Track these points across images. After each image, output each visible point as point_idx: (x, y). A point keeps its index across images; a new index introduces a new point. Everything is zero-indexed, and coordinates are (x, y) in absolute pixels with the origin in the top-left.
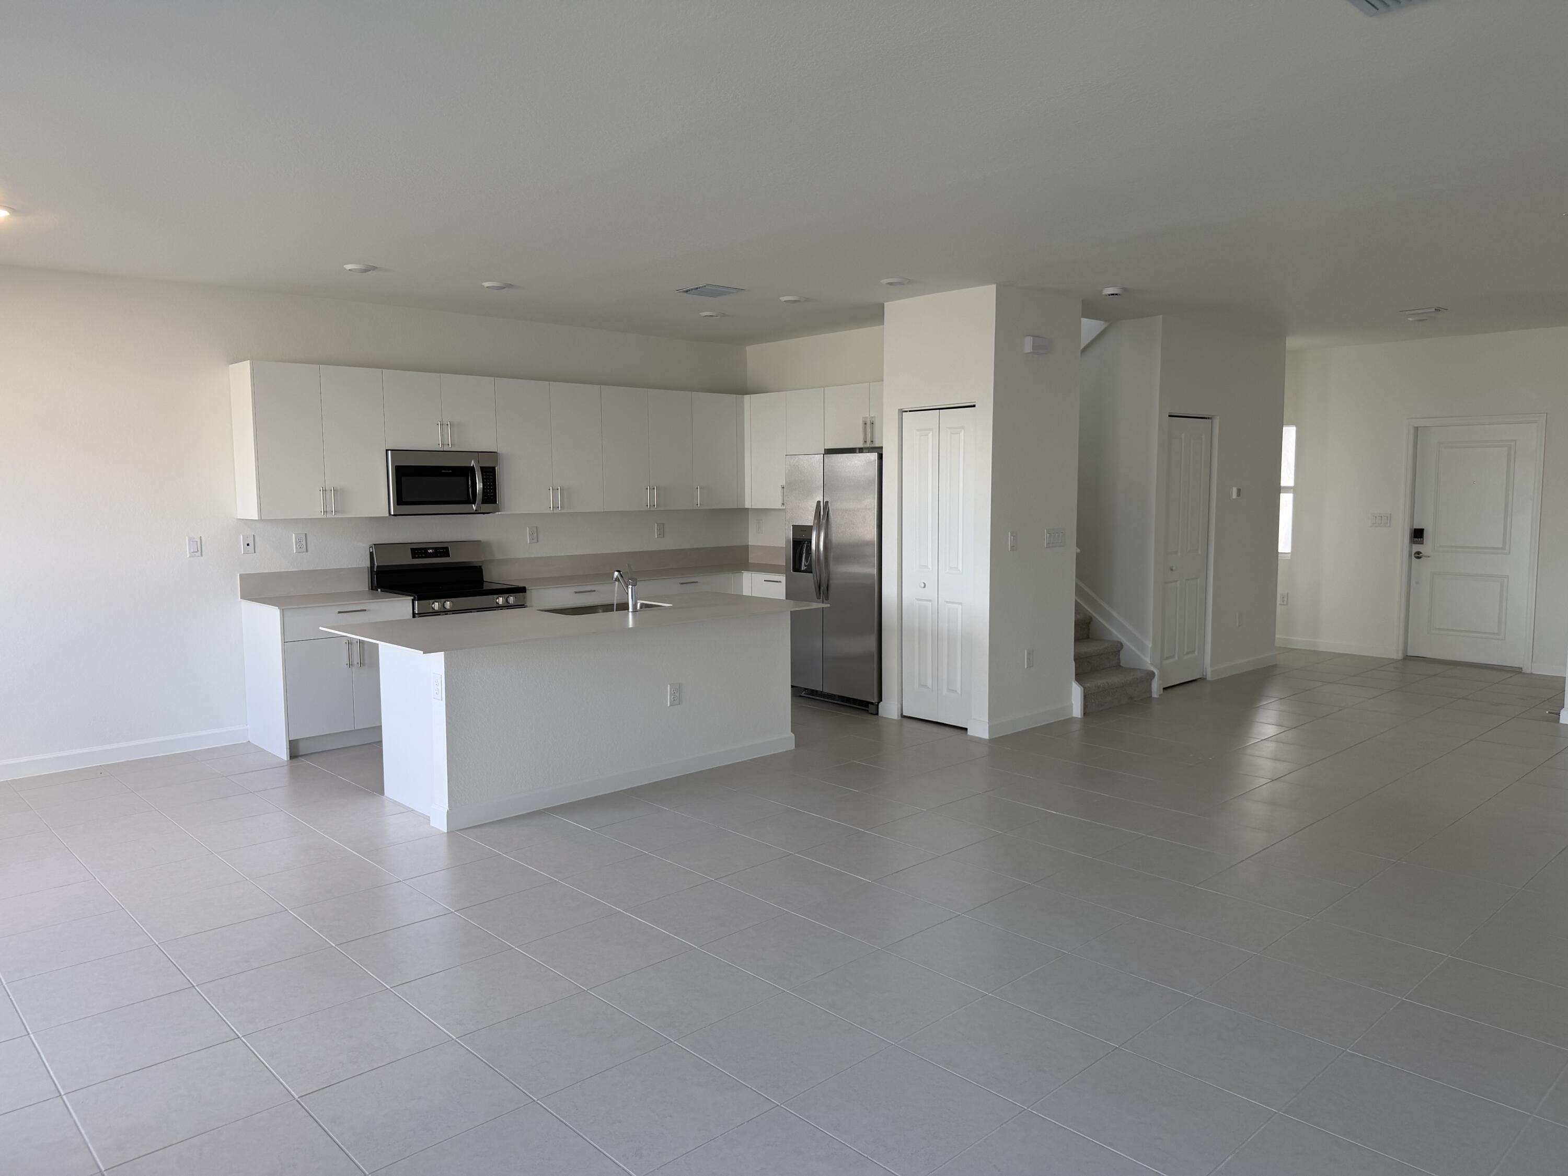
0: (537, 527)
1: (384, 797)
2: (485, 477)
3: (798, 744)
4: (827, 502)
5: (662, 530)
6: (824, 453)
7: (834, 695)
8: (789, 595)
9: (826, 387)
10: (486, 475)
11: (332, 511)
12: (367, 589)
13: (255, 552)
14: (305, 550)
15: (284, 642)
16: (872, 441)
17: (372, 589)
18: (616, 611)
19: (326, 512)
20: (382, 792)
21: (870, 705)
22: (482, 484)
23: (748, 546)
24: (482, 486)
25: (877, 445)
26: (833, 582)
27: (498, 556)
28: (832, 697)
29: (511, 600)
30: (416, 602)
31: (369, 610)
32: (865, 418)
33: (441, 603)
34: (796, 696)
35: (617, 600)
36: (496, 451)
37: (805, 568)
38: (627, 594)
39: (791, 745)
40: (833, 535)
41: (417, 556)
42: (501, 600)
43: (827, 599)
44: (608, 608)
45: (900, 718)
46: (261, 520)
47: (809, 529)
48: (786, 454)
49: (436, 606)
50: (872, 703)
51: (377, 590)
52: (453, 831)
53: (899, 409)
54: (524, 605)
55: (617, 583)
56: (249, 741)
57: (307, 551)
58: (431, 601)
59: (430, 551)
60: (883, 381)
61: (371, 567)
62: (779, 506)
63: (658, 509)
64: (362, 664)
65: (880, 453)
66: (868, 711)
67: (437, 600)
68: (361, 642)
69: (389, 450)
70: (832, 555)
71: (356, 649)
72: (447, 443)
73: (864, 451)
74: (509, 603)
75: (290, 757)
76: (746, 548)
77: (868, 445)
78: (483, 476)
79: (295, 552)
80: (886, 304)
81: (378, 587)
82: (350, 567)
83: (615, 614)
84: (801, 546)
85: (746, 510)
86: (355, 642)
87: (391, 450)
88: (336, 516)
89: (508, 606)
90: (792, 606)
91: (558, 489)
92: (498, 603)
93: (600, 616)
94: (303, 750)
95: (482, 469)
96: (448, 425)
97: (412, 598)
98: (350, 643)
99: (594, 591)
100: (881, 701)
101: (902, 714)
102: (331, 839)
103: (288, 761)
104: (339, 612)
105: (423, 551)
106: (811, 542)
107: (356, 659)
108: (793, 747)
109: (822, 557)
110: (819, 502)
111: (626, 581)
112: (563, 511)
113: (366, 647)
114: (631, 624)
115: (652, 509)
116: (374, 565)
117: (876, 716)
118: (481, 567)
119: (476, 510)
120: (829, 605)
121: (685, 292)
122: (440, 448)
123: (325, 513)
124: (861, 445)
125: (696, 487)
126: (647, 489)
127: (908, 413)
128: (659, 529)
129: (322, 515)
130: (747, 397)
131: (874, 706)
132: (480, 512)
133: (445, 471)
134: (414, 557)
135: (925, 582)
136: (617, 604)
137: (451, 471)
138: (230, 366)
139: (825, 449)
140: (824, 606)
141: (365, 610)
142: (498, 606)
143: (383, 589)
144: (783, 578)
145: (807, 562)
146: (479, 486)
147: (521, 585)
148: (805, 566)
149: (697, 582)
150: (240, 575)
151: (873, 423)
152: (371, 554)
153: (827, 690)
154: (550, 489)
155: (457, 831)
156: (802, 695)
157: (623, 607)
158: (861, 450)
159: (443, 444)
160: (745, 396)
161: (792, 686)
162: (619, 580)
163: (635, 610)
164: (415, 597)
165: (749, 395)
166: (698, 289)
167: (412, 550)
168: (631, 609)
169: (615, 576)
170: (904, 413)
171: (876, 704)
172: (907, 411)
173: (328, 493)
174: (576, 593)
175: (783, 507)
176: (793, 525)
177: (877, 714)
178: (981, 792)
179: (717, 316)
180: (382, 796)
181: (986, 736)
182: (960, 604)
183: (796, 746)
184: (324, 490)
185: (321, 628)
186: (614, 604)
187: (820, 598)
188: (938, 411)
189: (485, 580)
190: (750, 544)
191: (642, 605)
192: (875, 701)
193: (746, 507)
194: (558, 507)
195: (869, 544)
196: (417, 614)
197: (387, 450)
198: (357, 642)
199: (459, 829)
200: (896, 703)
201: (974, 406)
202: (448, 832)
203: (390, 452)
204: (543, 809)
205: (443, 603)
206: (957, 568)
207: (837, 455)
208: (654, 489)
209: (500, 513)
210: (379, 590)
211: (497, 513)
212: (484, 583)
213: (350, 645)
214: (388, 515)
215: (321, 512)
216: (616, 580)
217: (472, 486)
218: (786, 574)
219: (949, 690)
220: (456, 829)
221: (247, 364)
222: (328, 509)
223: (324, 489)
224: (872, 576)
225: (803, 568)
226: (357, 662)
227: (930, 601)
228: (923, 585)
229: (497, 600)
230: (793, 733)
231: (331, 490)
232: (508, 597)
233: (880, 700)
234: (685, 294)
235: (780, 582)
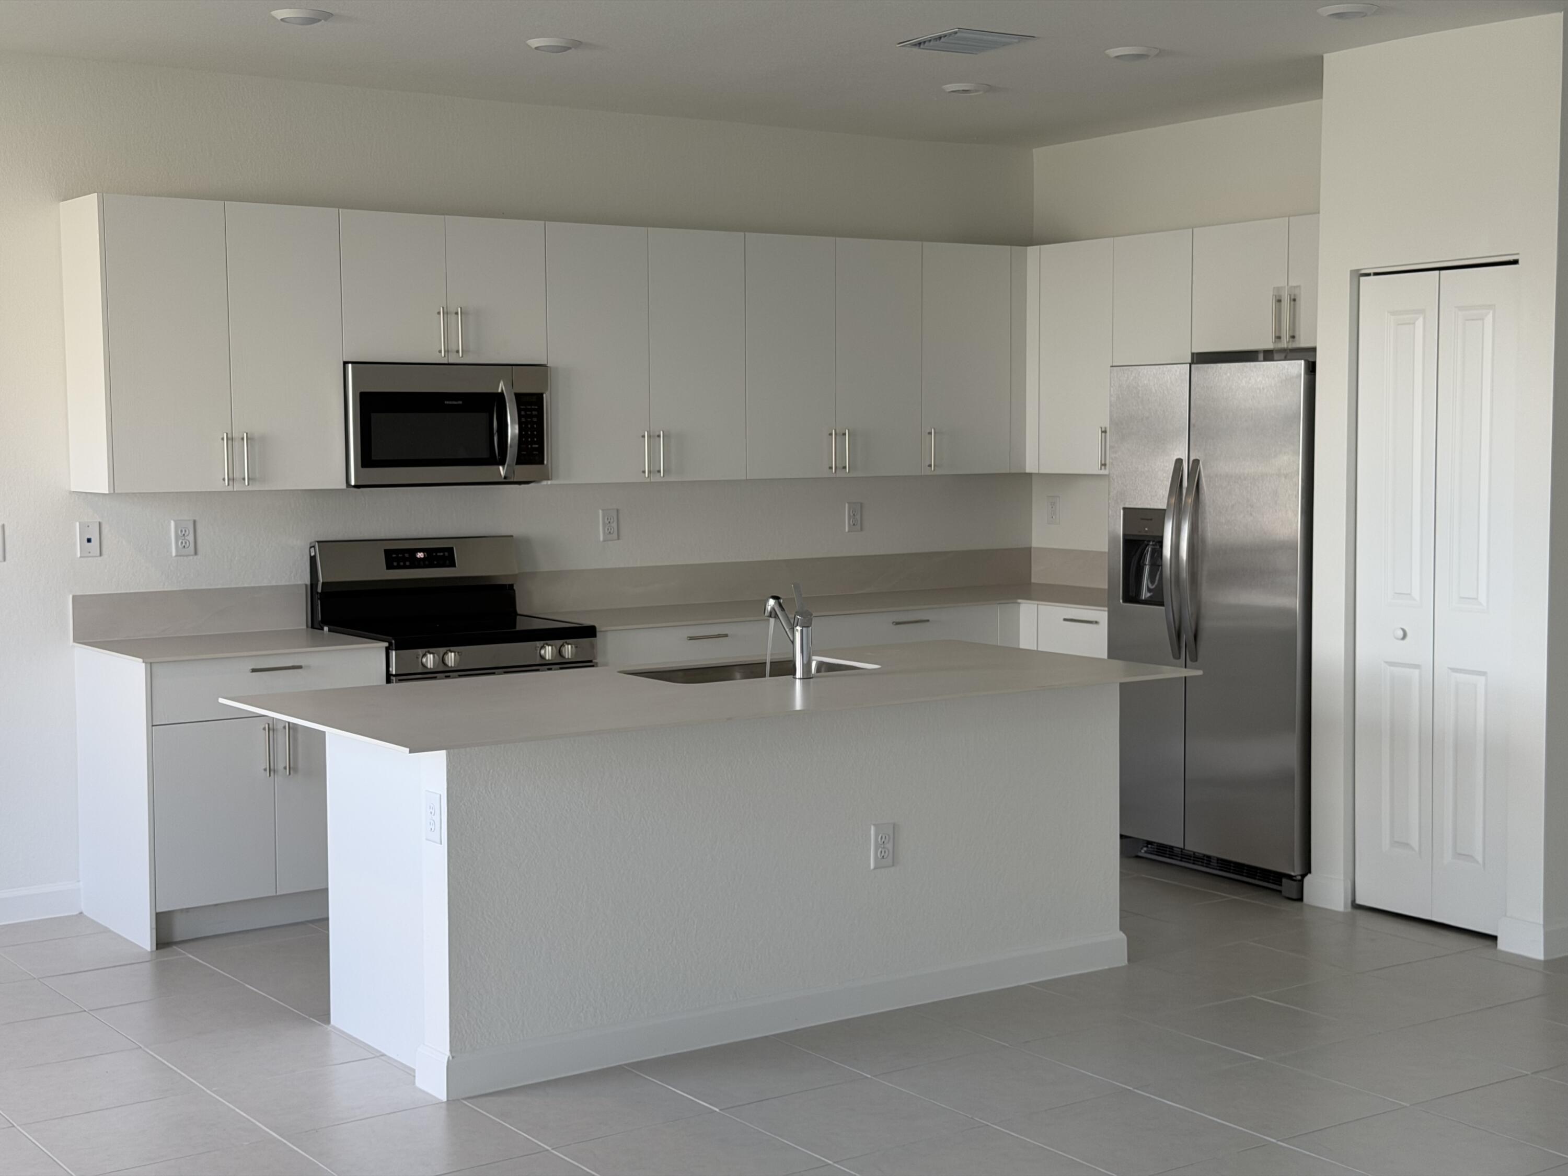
0: (618, 511)
1: (329, 1028)
2: (523, 413)
3: (1133, 956)
4: (1196, 462)
5: (858, 517)
6: (1190, 361)
7: (1209, 857)
8: (1113, 651)
9: (1196, 227)
10: (525, 410)
11: (244, 479)
12: (305, 627)
13: (101, 555)
14: (192, 552)
15: (152, 725)
16: (1293, 337)
17: (313, 627)
18: (771, 675)
19: (232, 480)
20: (324, 1016)
21: (1284, 880)
22: (517, 427)
23: (1030, 548)
24: (517, 431)
25: (1303, 343)
26: (1207, 625)
27: (545, 566)
28: (1206, 860)
29: (569, 650)
30: (394, 652)
31: (308, 667)
32: (1278, 289)
33: (438, 656)
34: (1129, 857)
35: (772, 654)
36: (545, 363)
37: (1149, 595)
38: (793, 642)
39: (1120, 959)
40: (1209, 529)
41: (395, 564)
42: (548, 652)
43: (1195, 659)
44: (753, 670)
45: (1349, 909)
46: (113, 495)
47: (1159, 515)
48: (1111, 365)
49: (430, 660)
50: (1290, 877)
51: (322, 629)
52: (458, 1100)
53: (1351, 271)
54: (591, 661)
55: (772, 620)
56: (81, 913)
57: (196, 553)
58: (420, 652)
59: (420, 555)
60: (1319, 213)
61: (312, 585)
62: (1095, 469)
63: (852, 475)
64: (292, 769)
65: (1311, 360)
66: (1280, 892)
67: (431, 650)
68: (292, 727)
69: (348, 363)
70: (1205, 570)
71: (282, 739)
72: (455, 349)
73: (1276, 356)
74: (563, 657)
75: (157, 944)
76: (1026, 553)
77: (1284, 344)
78: (519, 411)
79: (174, 554)
80: (1325, 56)
81: (325, 622)
82: (274, 584)
83: (768, 683)
84: (1140, 550)
85: (1024, 479)
86: (280, 726)
87: (352, 363)
88: (250, 488)
89: (562, 664)
90: (1121, 673)
91: (659, 436)
92: (542, 657)
93: (738, 686)
94: (180, 930)
95: (519, 397)
96: (457, 313)
97: (386, 644)
98: (271, 728)
99: (726, 636)
100: (1309, 872)
101: (1353, 901)
102: (231, 1106)
103: (152, 952)
104: (254, 670)
105: (407, 555)
106: (1160, 543)
107: (282, 761)
108: (1125, 962)
109: (1184, 574)
110: (1179, 462)
111: (791, 616)
112: (667, 479)
113: (300, 737)
114: (798, 704)
115: (840, 474)
116: (318, 580)
117: (1297, 904)
118: (511, 586)
119: (505, 478)
120: (1200, 673)
121: (915, 45)
122: (441, 358)
123: (231, 483)
124: (1270, 346)
125: (928, 431)
126: (831, 434)
127: (1372, 277)
128: (852, 516)
129: (224, 486)
130: (1032, 251)
131: (1295, 883)
132: (512, 480)
133: (450, 403)
134: (389, 566)
135: (1402, 627)
136: (771, 663)
137: (460, 402)
138: (61, 203)
139: (1193, 354)
140: (1187, 675)
141: (300, 667)
142: (543, 662)
143: (332, 627)
144: (1102, 615)
145: (1152, 582)
146: (513, 430)
147: (587, 622)
148: (1149, 590)
149: (928, 621)
150: (74, 597)
151: (1294, 300)
152: (313, 560)
153: (1193, 846)
154: (644, 436)
155: (465, 1099)
156: (1140, 854)
157: (785, 668)
158: (1269, 355)
159: (447, 351)
160: (1029, 248)
161: (1122, 836)
162: (776, 616)
163: (807, 676)
164: (390, 644)
165: (1038, 247)
166: (943, 39)
167: (388, 553)
168: (799, 674)
169: (769, 608)
170: (1362, 279)
171: (1299, 878)
172: (1369, 275)
173: (236, 444)
174: (691, 638)
175: (1103, 472)
176: (1124, 509)
177: (1301, 899)
178: (1529, 1073)
179: (976, 91)
180: (326, 1026)
181: (1538, 953)
182: (1483, 674)
183: (1129, 960)
184: (230, 439)
185: (221, 700)
186: (765, 663)
187: (1179, 658)
188: (1437, 272)
189: (519, 611)
190: (1035, 543)
191: (820, 665)
192: (1296, 872)
193: (1027, 471)
194: (659, 471)
195: (1285, 546)
196: (395, 675)
197: (345, 363)
198: (285, 727)
199: (467, 1096)
200: (1342, 877)
201: (1515, 262)
202: (448, 1100)
203: (350, 366)
204: (625, 1065)
205: (441, 656)
206: (1477, 599)
207: (1219, 365)
208: (845, 434)
209: (549, 482)
210: (326, 629)
211: (544, 483)
212: (518, 617)
213: (271, 733)
214: (344, 486)
215: (224, 479)
216: (770, 616)
217: (498, 431)
218: (1108, 607)
219: (1458, 855)
220: (463, 1097)
221: (92, 200)
222: (237, 475)
223: (230, 436)
224: (1290, 613)
225: (1145, 595)
226: (284, 765)
227: (1417, 666)
228: (1401, 634)
229: (543, 652)
230: (1124, 932)
231: (243, 439)
232: (563, 645)
233: (1307, 869)
234: (915, 49)
235: (1096, 622)
